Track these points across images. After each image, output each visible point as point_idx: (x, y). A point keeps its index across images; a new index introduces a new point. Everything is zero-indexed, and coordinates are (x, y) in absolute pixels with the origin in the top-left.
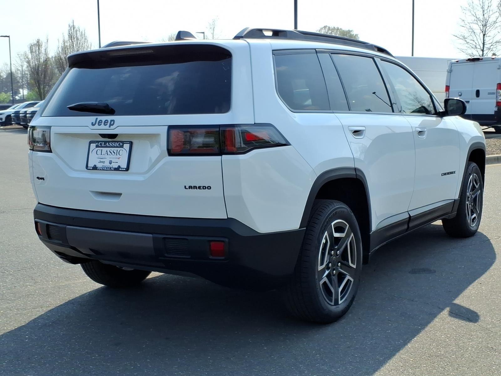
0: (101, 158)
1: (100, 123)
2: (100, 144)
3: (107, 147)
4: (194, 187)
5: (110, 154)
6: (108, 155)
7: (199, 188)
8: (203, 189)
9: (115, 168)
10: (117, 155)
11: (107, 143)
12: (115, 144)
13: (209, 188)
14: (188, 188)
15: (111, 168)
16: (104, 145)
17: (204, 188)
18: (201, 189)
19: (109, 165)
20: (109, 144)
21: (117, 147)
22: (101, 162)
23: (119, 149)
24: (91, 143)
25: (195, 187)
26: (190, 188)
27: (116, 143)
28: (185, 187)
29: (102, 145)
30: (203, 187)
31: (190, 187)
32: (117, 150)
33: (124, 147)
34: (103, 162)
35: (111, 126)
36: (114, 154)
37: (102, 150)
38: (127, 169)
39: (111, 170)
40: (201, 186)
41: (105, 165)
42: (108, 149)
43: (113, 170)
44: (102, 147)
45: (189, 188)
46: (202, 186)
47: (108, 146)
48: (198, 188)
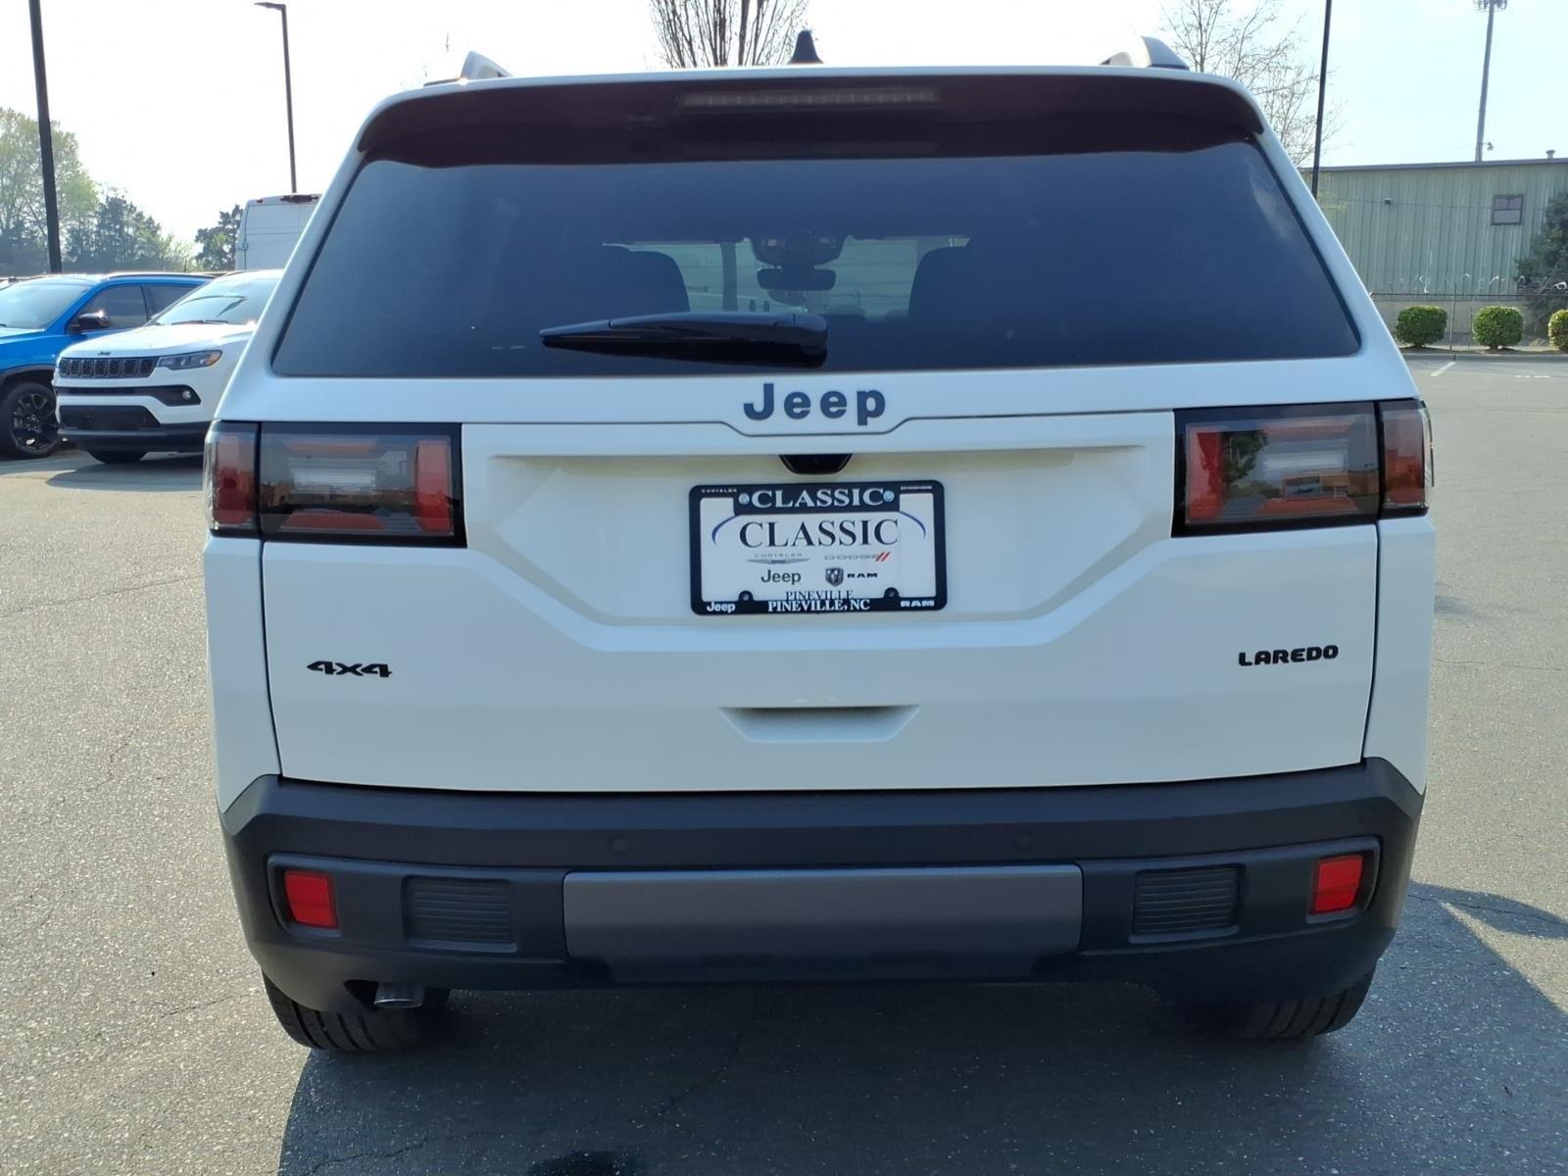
0: (774, 562)
1: (797, 406)
2: (761, 499)
3: (804, 509)
4: (1276, 653)
5: (827, 540)
6: (810, 542)
7: (1296, 656)
8: (1310, 658)
9: (871, 600)
10: (865, 541)
11: (805, 494)
12: (850, 496)
13: (1331, 652)
14: (1253, 661)
15: (846, 601)
16: (784, 502)
17: (1315, 654)
18: (1303, 660)
19: (829, 587)
20: (814, 498)
21: (863, 507)
22: (772, 577)
23: (873, 518)
24: (697, 494)
25: (1280, 656)
26: (1263, 660)
27: (856, 492)
28: (1242, 657)
29: (774, 503)
30: (1310, 650)
31: (1263, 657)
32: (865, 524)
33: (901, 509)
34: (794, 578)
35: (870, 420)
36: (848, 539)
37: (772, 525)
38: (940, 600)
39: (849, 610)
40: (1303, 650)
41: (802, 587)
42: (812, 521)
43: (861, 610)
44: (774, 510)
45: (1258, 660)
46: (1306, 647)
47: (810, 503)
48: (1289, 658)
